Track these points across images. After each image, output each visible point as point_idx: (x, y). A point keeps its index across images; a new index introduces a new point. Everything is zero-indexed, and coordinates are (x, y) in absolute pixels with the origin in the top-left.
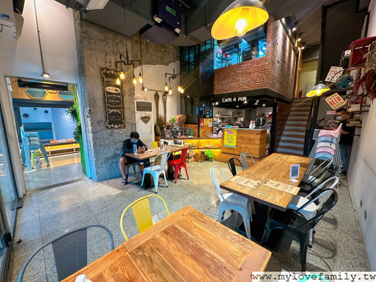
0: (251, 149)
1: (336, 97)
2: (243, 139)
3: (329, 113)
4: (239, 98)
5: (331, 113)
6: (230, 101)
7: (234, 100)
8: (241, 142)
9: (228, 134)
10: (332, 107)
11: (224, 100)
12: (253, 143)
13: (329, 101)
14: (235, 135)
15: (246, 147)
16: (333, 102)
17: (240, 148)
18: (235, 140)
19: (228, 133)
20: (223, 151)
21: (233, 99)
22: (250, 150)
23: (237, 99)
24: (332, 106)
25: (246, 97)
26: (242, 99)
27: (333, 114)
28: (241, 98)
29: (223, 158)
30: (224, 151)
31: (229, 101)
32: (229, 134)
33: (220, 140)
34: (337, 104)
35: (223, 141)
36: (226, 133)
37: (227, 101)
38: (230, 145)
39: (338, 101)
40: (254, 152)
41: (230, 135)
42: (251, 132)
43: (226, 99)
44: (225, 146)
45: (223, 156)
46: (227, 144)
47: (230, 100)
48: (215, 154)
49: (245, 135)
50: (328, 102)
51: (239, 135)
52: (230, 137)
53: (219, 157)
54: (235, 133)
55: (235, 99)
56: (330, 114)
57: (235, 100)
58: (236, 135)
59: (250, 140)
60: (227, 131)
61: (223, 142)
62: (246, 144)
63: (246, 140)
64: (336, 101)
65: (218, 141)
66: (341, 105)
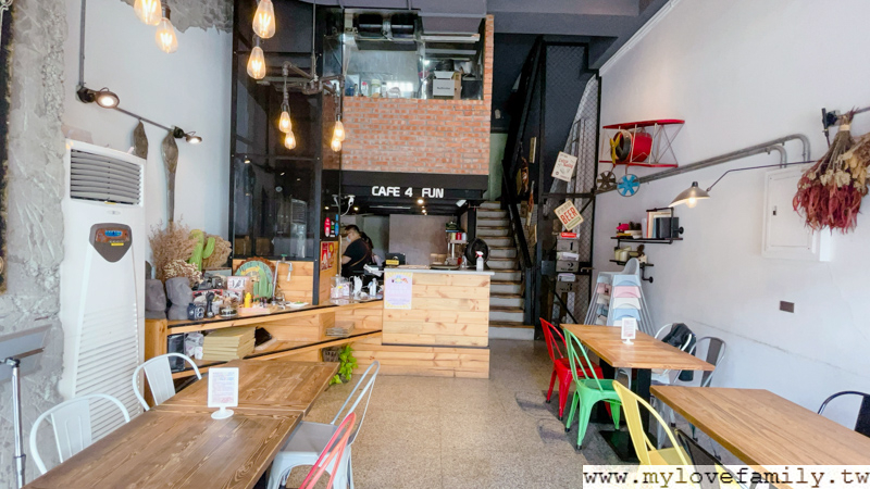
0: (469, 325)
1: (569, 208)
2: (446, 300)
4: (423, 190)
6: (395, 195)
8: (442, 308)
11: (377, 191)
12: (474, 307)
13: (561, 215)
15: (456, 321)
16: (567, 217)
23: (417, 192)
24: (566, 224)
25: (442, 190)
26: (432, 194)
28: (429, 190)
29: (385, 362)
31: (391, 194)
34: (572, 220)
37: (384, 192)
39: (572, 215)
43: (383, 188)
45: (385, 355)
49: (451, 289)
51: (436, 289)
57: (411, 194)
59: (466, 300)
63: (455, 302)
66: (577, 222)
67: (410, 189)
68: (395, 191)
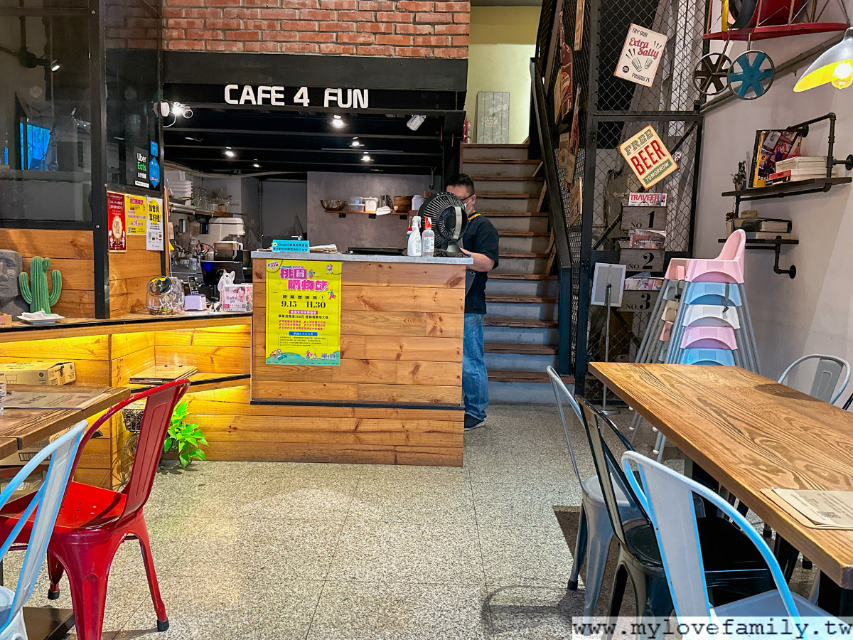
0: (423, 365)
1: (648, 143)
2: (377, 314)
3: (635, 200)
4: (327, 92)
5: (640, 200)
6: (274, 103)
7: (296, 99)
8: (371, 331)
9: (289, 293)
10: (641, 178)
11: (236, 94)
12: (434, 329)
13: (631, 156)
14: (332, 296)
15: (399, 356)
16: (644, 160)
17: (367, 362)
18: (333, 324)
19: (291, 286)
20: (262, 394)
21: (289, 93)
22: (417, 367)
23: (316, 95)
24: (641, 174)
25: (366, 92)
26: (345, 101)
27: (646, 204)
28: (339, 92)
29: (259, 436)
30: (268, 390)
31: (267, 101)
32: (296, 293)
33: (239, 328)
34: (655, 166)
35: (257, 332)
36: (275, 285)
37: (252, 97)
38: (301, 350)
39: (655, 157)
40: (436, 378)
41: (304, 293)
42: (417, 273)
43: (247, 89)
44: (271, 361)
45: (259, 423)
46: (284, 349)
47: (274, 96)
48: (207, 420)
49: (387, 294)
50: (628, 158)
51: (355, 294)
52: (302, 305)
53: (234, 436)
54: (335, 284)
55: (302, 97)
56: (638, 203)
57: (306, 102)
58: (338, 295)
59: (417, 315)
60: (285, 273)
61: (258, 340)
62: (395, 338)
63: (397, 319)
64: (650, 155)
65: (227, 336)
66: (664, 170)
67: (304, 90)
68: (275, 95)
